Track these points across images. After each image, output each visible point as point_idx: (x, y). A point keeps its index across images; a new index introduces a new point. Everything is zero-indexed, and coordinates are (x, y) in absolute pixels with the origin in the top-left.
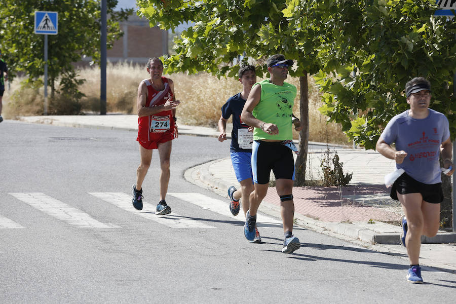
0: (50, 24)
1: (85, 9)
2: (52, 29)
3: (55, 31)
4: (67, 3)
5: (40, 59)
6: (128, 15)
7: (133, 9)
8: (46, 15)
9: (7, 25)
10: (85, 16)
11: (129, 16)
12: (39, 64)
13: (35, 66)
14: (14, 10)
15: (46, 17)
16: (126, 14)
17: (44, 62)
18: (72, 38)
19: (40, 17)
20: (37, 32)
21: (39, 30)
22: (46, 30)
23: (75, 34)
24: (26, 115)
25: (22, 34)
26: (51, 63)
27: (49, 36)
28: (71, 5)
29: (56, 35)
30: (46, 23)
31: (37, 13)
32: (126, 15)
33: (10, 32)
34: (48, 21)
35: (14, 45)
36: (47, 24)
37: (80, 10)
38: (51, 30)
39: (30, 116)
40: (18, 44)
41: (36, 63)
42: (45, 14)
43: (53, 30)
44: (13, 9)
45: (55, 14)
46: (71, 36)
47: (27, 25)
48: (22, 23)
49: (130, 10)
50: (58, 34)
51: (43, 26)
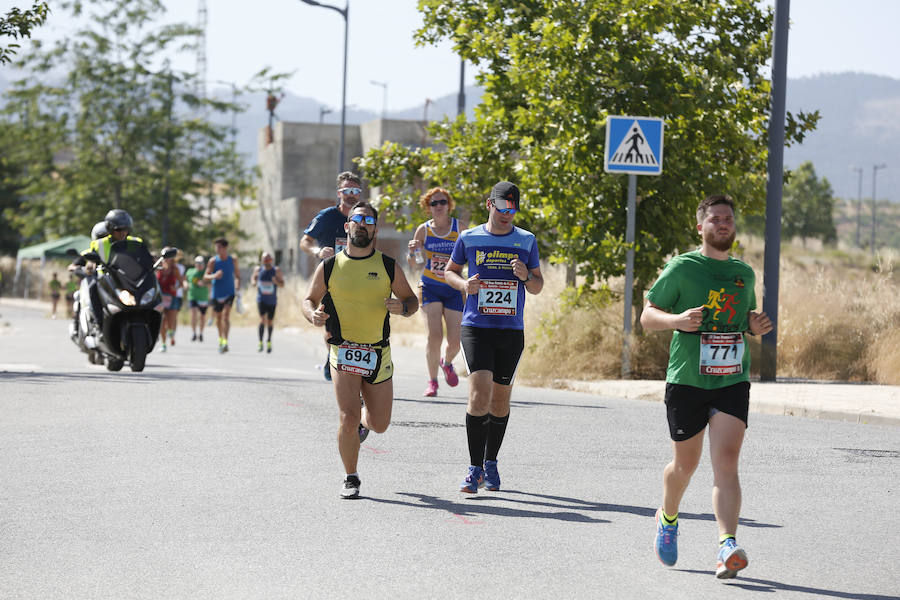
0: (645, 148)
1: (727, 112)
2: (650, 161)
3: (656, 165)
4: (688, 95)
5: (617, 238)
6: (803, 129)
7: (817, 113)
8: (636, 125)
9: (532, 151)
10: (729, 130)
11: (807, 133)
12: (614, 251)
13: (604, 254)
14: (556, 110)
15: (635, 130)
16: (800, 126)
17: (626, 245)
18: (696, 183)
19: (619, 129)
20: (611, 167)
21: (616, 163)
22: (634, 163)
23: (703, 175)
24: (584, 376)
25: (570, 172)
26: (642, 246)
27: (640, 177)
28: (694, 100)
29: (655, 177)
30: (635, 147)
31: (612, 120)
32: (798, 130)
33: (537, 168)
34: (639, 141)
35: (544, 200)
36: (637, 150)
37: (716, 113)
38: (645, 164)
39: (594, 378)
40: (558, 196)
41: (606, 247)
42: (633, 121)
43: (651, 164)
44: (556, 106)
45: (660, 122)
46: (695, 179)
47: (584, 148)
48: (571, 143)
49: (810, 116)
50: (663, 173)
51: (626, 152)
